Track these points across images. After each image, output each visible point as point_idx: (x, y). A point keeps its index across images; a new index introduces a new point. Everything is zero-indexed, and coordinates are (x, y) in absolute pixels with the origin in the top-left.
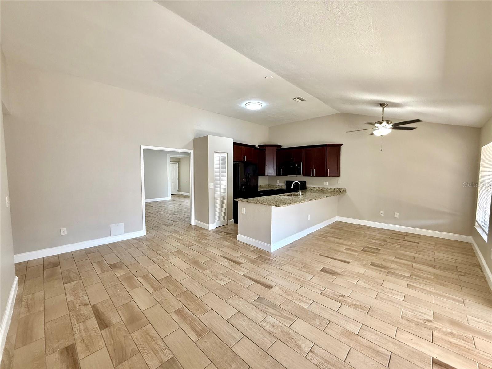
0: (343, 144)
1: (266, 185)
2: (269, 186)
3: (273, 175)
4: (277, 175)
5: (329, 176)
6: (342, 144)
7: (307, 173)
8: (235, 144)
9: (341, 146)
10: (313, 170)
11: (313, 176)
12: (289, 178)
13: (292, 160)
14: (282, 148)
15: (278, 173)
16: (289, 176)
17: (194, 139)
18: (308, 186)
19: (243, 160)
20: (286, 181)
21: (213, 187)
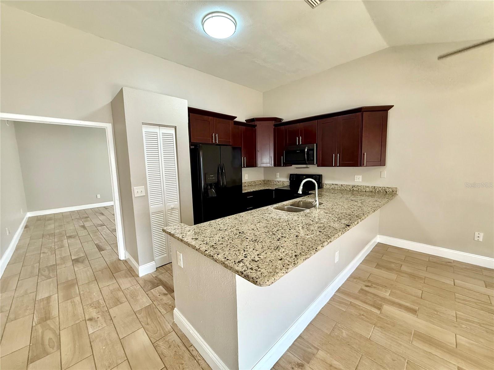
0: (393, 106)
1: (260, 181)
2: (265, 182)
3: (269, 165)
4: (275, 165)
5: (366, 166)
6: (391, 107)
7: (325, 163)
8: (192, 111)
9: (389, 111)
10: (336, 157)
11: (335, 166)
12: (295, 169)
13: (299, 140)
14: (283, 123)
15: (277, 163)
16: (294, 166)
17: (111, 102)
18: (326, 182)
19: (212, 142)
20: (291, 175)
21: (144, 194)
